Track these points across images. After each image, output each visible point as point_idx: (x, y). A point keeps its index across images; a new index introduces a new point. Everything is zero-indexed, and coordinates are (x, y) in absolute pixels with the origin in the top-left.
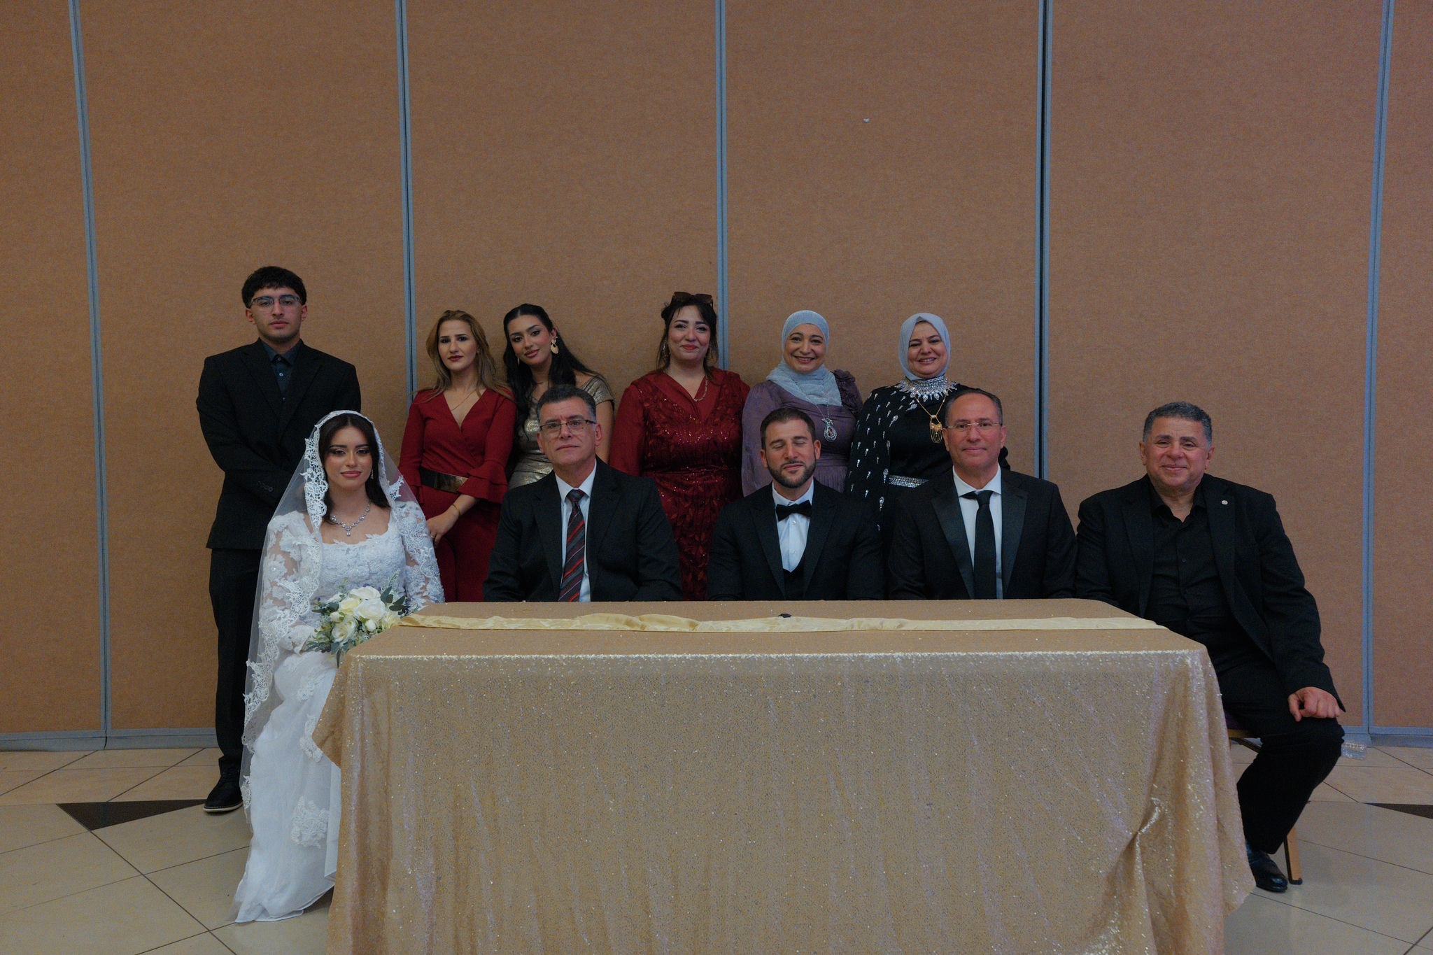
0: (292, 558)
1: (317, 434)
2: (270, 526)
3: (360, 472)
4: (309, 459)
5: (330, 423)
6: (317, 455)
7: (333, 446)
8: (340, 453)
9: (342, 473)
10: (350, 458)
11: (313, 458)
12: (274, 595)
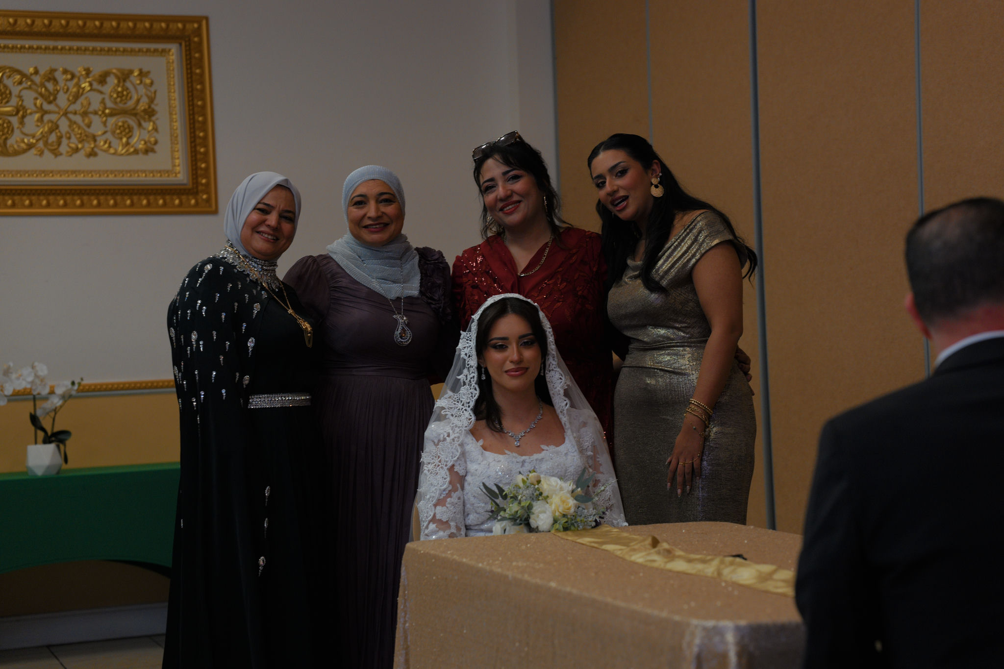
0: (457, 472)
1: (474, 326)
2: (427, 434)
3: (527, 369)
4: (466, 358)
5: (488, 312)
6: (474, 353)
7: (492, 340)
8: (502, 348)
9: (506, 372)
10: (512, 352)
11: (469, 356)
12: (438, 517)
